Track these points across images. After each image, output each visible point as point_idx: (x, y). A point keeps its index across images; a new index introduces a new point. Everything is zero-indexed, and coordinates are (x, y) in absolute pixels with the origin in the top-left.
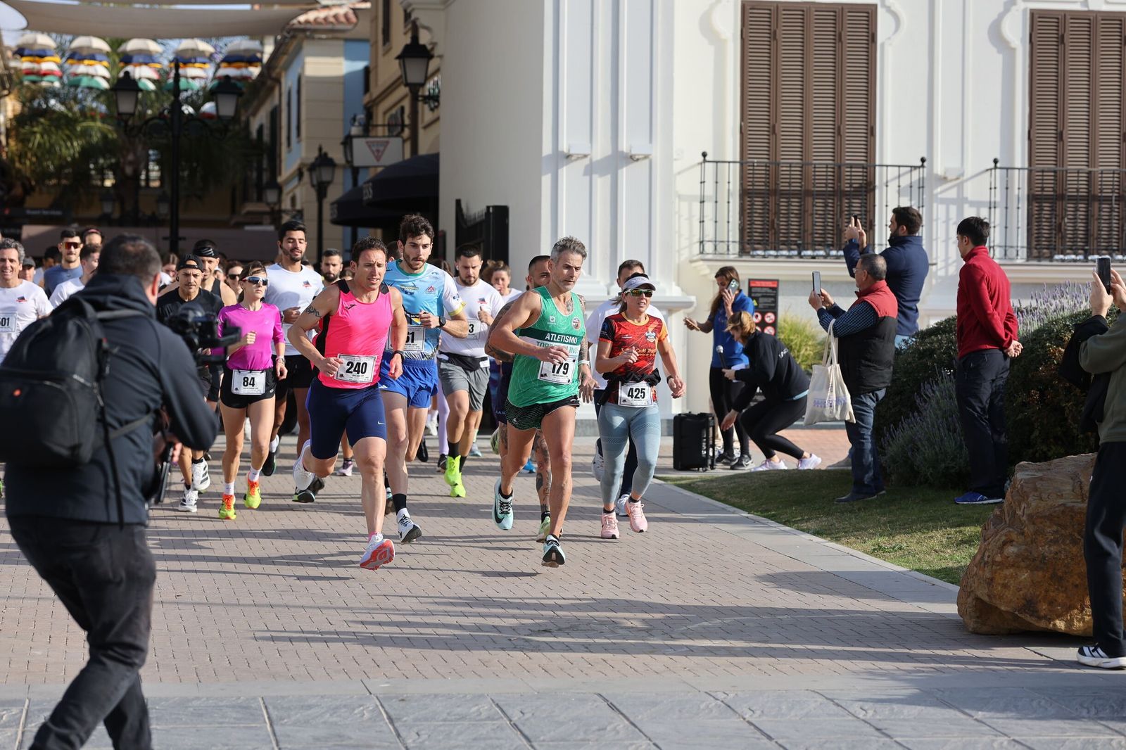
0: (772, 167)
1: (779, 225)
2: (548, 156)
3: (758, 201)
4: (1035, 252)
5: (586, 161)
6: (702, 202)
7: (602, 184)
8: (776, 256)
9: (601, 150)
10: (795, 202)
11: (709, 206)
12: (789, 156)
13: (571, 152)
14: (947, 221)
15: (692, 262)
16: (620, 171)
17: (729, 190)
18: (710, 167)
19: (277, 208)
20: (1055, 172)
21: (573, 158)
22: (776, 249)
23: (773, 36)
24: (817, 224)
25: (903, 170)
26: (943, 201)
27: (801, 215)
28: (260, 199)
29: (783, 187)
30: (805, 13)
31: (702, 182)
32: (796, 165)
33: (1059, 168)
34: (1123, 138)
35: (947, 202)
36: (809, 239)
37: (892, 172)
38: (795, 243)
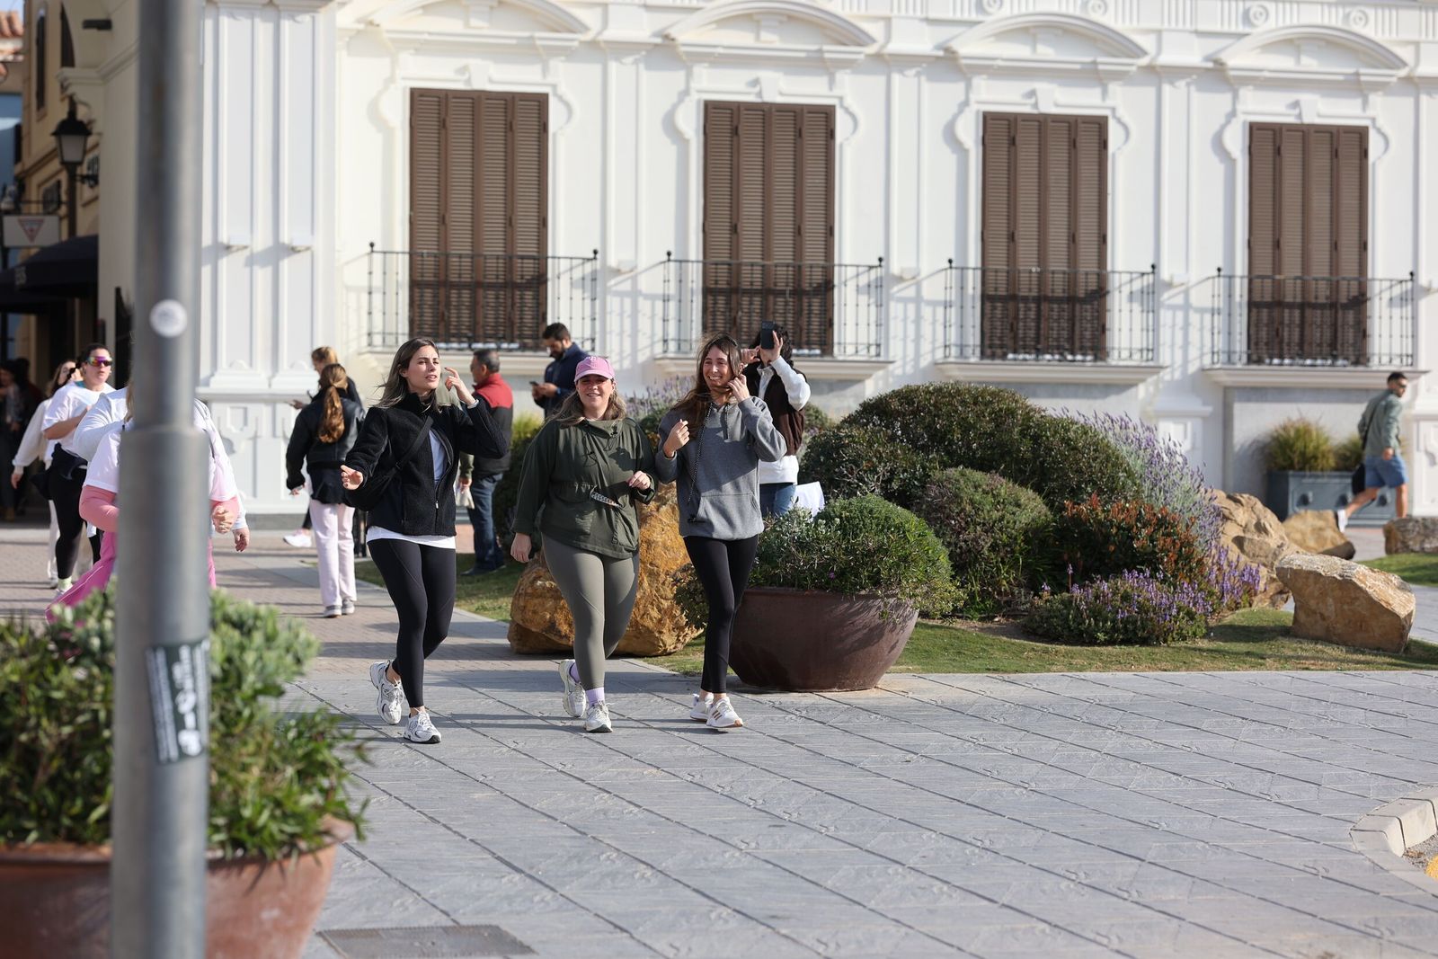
0: (443, 258)
1: (449, 317)
2: (209, 248)
3: (428, 293)
5: (246, 253)
6: (370, 293)
7: (263, 275)
8: (447, 349)
9: (262, 241)
10: (466, 294)
11: (377, 298)
12: (460, 245)
13: (232, 243)
14: (621, 314)
15: (360, 354)
16: (281, 264)
17: (397, 282)
18: (378, 258)
20: (729, 265)
21: (234, 249)
22: (447, 341)
23: (443, 124)
24: (489, 316)
25: (575, 262)
26: (617, 294)
27: (474, 307)
29: (454, 278)
30: (476, 101)
31: (370, 273)
32: (467, 256)
33: (734, 261)
34: (798, 231)
35: (621, 294)
36: (481, 332)
37: (564, 264)
38: (466, 336)
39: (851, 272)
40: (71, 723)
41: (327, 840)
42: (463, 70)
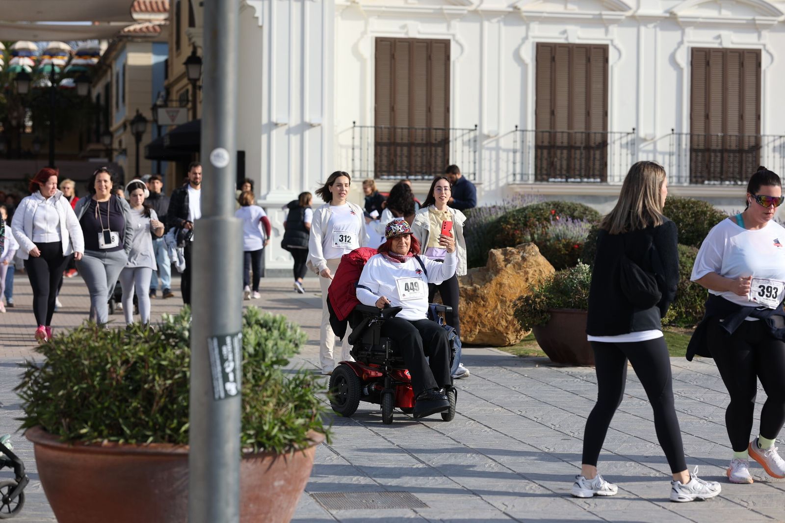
0: (392, 130)
1: (396, 162)
3: (385, 149)
4: (539, 177)
5: (286, 127)
6: (353, 149)
7: (295, 139)
9: (294, 121)
10: (405, 149)
11: (357, 151)
12: (402, 122)
13: (278, 122)
14: (490, 160)
16: (305, 133)
17: (368, 143)
18: (357, 130)
19: (109, 147)
20: (550, 132)
21: (279, 125)
22: (395, 175)
23: (393, 57)
24: (418, 161)
25: (465, 132)
26: (488, 149)
27: (409, 156)
28: (98, 141)
29: (399, 141)
30: (411, 44)
31: (353, 138)
32: (406, 128)
33: (552, 131)
34: (588, 114)
35: (490, 149)
36: (413, 170)
37: (459, 133)
38: (405, 172)
39: (617, 136)
40: (171, 378)
41: (310, 443)
42: (404, 27)
